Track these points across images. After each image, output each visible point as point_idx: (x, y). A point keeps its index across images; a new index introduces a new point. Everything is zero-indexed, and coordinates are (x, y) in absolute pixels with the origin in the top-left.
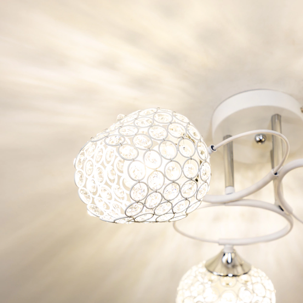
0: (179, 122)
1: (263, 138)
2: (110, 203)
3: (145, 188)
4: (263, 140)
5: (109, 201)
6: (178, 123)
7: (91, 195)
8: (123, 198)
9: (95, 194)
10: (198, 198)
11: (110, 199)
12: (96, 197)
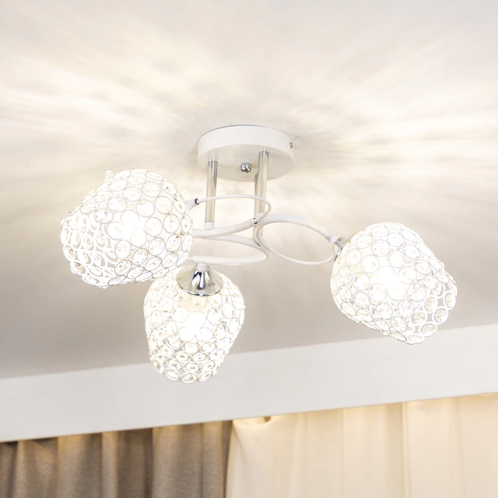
0: (154, 181)
1: (249, 168)
2: (91, 254)
3: (128, 246)
4: (249, 170)
5: (91, 252)
6: (152, 182)
7: (74, 249)
8: (104, 245)
9: (77, 247)
10: (184, 250)
11: (92, 249)
12: (79, 250)
